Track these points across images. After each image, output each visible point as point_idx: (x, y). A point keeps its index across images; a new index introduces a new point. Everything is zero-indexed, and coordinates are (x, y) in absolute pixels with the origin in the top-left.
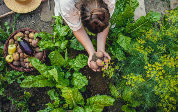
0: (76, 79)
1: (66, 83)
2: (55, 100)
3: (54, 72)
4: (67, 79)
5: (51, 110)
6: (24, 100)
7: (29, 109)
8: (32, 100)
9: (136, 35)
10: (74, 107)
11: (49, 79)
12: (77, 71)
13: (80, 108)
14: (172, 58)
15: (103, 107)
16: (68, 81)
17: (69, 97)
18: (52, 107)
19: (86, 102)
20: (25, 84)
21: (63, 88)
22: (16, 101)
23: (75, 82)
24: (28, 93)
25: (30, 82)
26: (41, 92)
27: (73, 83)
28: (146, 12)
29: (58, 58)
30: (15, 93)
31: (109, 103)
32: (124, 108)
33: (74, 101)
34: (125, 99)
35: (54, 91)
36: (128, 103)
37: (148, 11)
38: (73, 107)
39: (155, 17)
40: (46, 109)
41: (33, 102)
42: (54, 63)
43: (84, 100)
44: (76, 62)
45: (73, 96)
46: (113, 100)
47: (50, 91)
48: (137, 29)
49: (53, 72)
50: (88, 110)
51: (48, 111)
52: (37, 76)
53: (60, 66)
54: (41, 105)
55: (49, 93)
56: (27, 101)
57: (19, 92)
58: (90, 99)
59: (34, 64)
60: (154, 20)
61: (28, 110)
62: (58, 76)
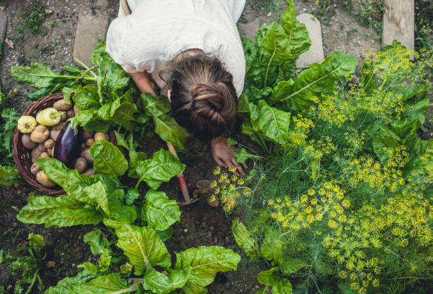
0: (153, 206)
1: (129, 215)
2: (101, 254)
3: (98, 192)
4: (131, 206)
5: (92, 278)
6: (28, 254)
7: (41, 274)
8: (48, 252)
9: (299, 107)
10: (147, 272)
11: (87, 206)
12: (155, 189)
13: (159, 274)
14: (377, 166)
15: (214, 274)
16: (133, 210)
17: (134, 249)
18: (94, 271)
19: (174, 259)
20: (28, 216)
21: (120, 228)
22: (9, 256)
23: (151, 215)
24: (39, 236)
25: (40, 211)
26: (71, 235)
27: (146, 216)
28: (325, 52)
29: (113, 157)
30: (7, 235)
31: (228, 265)
32: (264, 277)
33: (145, 258)
34: (266, 256)
35: (99, 235)
36: (273, 264)
37: (330, 50)
38: (145, 271)
39: (344, 66)
40: (80, 275)
41: (50, 258)
42: (102, 168)
43: (170, 255)
44: (152, 167)
45: (143, 246)
46: (236, 259)
47: (90, 234)
48: (300, 93)
49: (96, 191)
50: (179, 280)
51: (85, 279)
52: (59, 199)
53: (115, 176)
54: (70, 266)
55: (86, 238)
56: (36, 257)
57: (18, 233)
58: (184, 253)
59: (51, 172)
60: (341, 73)
61: (37, 278)
62: (107, 199)
